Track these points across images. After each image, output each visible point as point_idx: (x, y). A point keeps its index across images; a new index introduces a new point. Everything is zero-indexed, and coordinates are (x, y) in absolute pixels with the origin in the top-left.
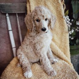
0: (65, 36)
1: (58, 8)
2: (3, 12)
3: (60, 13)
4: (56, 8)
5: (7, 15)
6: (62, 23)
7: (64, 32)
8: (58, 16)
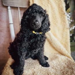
0: (66, 32)
1: (60, 5)
2: (5, 5)
3: (62, 10)
4: (58, 5)
5: (9, 8)
6: (63, 19)
7: (65, 28)
8: (59, 12)
